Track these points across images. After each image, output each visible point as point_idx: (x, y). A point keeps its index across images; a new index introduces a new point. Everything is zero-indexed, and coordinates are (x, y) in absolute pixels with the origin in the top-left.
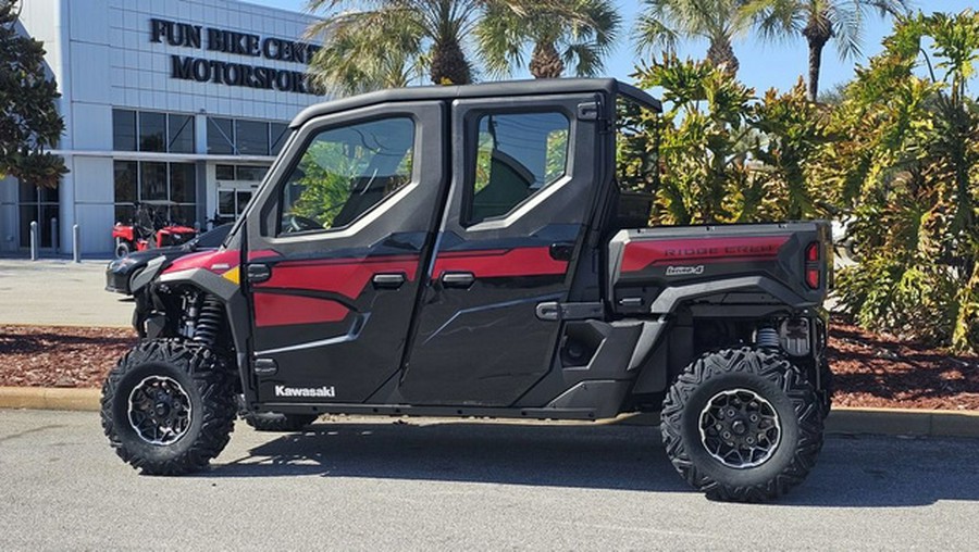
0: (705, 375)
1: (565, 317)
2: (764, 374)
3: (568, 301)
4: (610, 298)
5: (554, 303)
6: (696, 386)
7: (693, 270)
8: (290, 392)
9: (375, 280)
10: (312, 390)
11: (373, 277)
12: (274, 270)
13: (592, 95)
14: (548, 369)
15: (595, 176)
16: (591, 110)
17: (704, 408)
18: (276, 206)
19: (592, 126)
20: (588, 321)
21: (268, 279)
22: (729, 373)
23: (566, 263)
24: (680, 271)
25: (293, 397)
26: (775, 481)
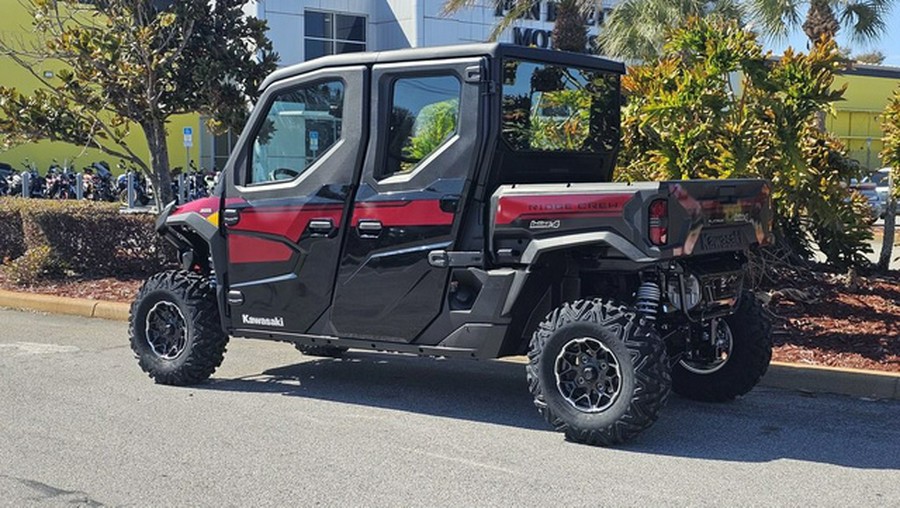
0: (559, 323)
1: (451, 265)
2: (606, 325)
3: (454, 250)
4: (491, 249)
5: (442, 252)
6: (551, 333)
7: (551, 225)
8: (253, 320)
9: (311, 226)
10: (268, 320)
11: (309, 223)
12: (241, 215)
13: (478, 59)
14: (438, 311)
15: (478, 136)
16: (476, 73)
17: (559, 354)
18: (245, 161)
19: (476, 89)
20: (470, 269)
21: (238, 221)
22: (578, 322)
23: (452, 215)
24: (541, 225)
25: (254, 325)
26: (614, 427)
